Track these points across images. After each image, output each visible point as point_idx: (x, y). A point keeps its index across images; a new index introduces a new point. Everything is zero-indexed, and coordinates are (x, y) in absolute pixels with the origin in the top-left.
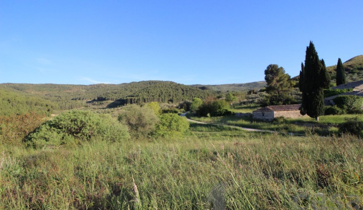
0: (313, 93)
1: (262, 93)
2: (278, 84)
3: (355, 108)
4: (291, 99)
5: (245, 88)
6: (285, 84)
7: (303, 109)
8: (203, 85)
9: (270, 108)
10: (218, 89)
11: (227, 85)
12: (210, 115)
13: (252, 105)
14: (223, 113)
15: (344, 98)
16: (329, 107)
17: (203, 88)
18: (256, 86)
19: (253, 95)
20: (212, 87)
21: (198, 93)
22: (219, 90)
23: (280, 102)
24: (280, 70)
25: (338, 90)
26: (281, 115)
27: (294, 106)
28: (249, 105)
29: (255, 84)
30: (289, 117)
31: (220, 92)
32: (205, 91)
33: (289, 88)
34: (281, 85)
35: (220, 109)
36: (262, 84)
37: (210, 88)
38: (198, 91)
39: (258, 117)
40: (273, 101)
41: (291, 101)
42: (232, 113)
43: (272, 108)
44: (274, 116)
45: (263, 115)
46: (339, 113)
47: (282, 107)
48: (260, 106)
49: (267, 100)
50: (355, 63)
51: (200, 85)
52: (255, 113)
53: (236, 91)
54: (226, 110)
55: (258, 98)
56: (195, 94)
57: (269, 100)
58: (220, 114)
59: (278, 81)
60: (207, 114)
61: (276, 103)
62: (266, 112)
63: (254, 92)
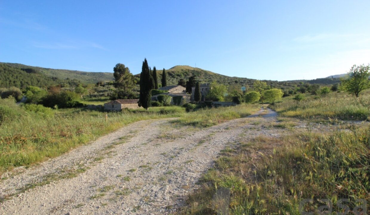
0: (146, 92)
1: (110, 86)
2: (124, 81)
3: (167, 103)
4: (133, 95)
5: (89, 77)
6: (130, 81)
7: (139, 103)
8: (27, 66)
9: (118, 101)
10: (53, 74)
11: (66, 71)
12: (58, 107)
13: (103, 98)
14: (74, 105)
15: (162, 96)
16: (155, 101)
17: (29, 70)
18: (102, 76)
19: (101, 88)
20: (43, 71)
21: (20, 76)
22: (54, 76)
23: (126, 97)
24: (126, 70)
25: (161, 91)
26: (126, 107)
27: (135, 100)
28: (99, 98)
29: (101, 75)
30: (131, 108)
31: (56, 78)
32: (32, 74)
33: (132, 85)
34: (127, 82)
35: (70, 101)
36: (108, 75)
37: (41, 72)
38: (20, 73)
39: (109, 109)
40: (120, 95)
41: (133, 96)
42: (84, 105)
43: (120, 101)
44: (121, 107)
45: (113, 107)
46: (159, 106)
47: (127, 101)
48: (110, 99)
49: (116, 95)
50: (175, 70)
51: (24, 66)
52: (106, 105)
53: (78, 80)
54: (77, 102)
55: (108, 92)
56: (15, 77)
57: (117, 94)
58: (70, 106)
59: (125, 79)
60: (54, 106)
61: (122, 98)
62: (115, 104)
63: (102, 84)
